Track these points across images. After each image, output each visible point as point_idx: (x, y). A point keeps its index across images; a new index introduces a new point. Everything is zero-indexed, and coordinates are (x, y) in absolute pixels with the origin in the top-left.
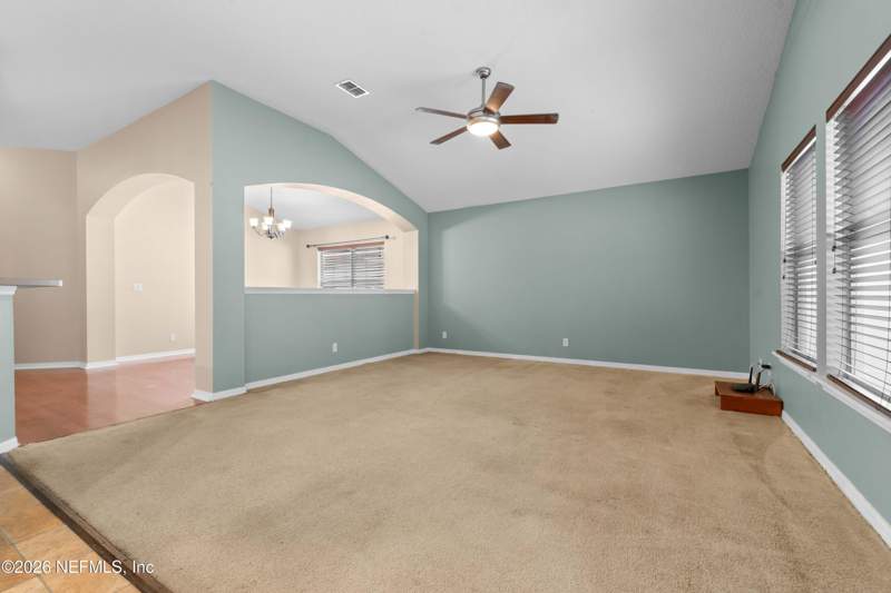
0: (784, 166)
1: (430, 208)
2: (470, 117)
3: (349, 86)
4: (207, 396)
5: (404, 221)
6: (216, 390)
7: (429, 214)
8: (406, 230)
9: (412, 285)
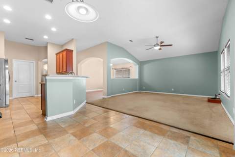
0: (222, 53)
1: (141, 61)
2: (155, 46)
3: (131, 41)
4: (106, 97)
5: (135, 64)
6: (108, 95)
7: (141, 62)
8: (135, 65)
9: (137, 77)
